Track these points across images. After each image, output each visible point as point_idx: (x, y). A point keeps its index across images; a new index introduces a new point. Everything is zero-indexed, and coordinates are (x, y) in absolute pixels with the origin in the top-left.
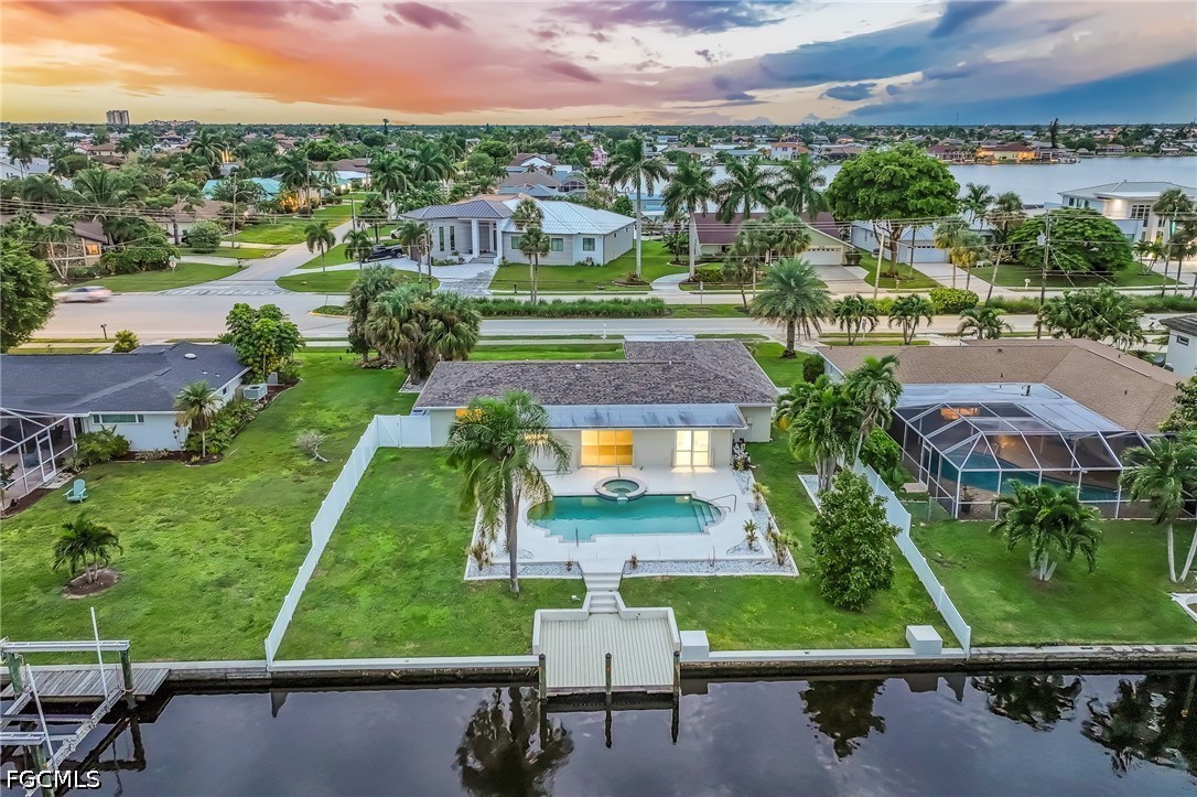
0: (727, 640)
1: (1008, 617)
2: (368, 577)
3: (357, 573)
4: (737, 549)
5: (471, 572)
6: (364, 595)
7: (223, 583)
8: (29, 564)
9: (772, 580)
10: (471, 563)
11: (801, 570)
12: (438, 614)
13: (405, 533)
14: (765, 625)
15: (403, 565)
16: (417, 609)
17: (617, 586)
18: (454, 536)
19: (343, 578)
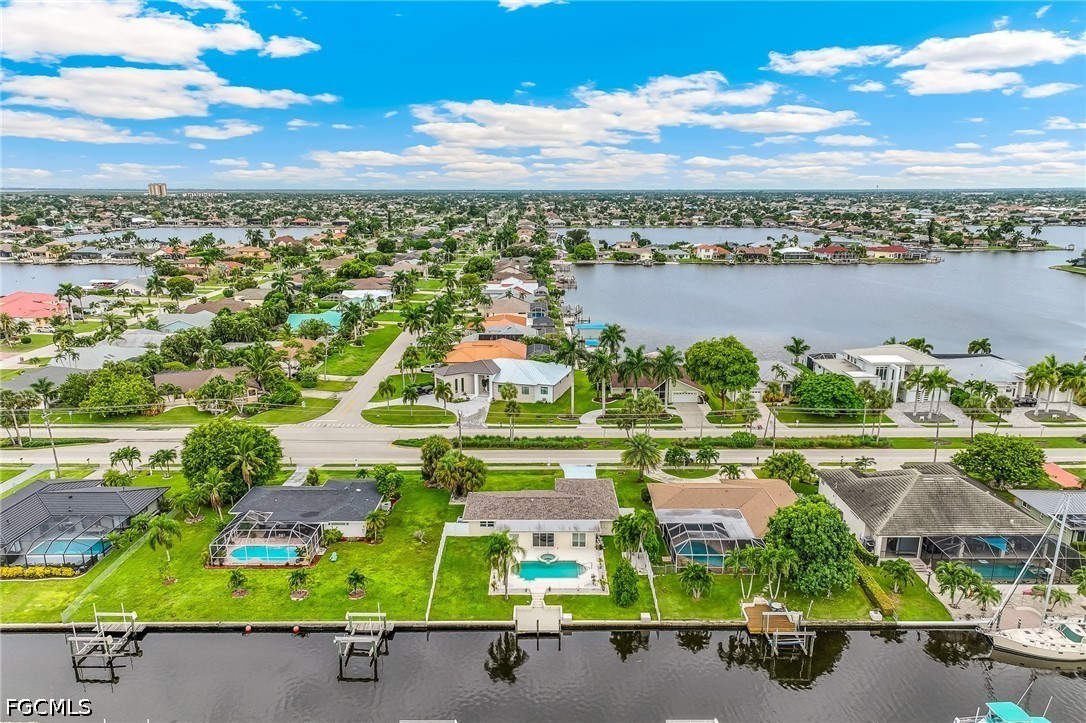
0: (579, 617)
1: (679, 611)
2: (454, 593)
3: (450, 592)
4: (589, 584)
5: (491, 592)
6: (453, 599)
7: (403, 595)
8: (333, 587)
9: (599, 596)
10: (491, 588)
11: (611, 593)
12: (480, 606)
13: (464, 577)
14: (593, 612)
15: (466, 589)
16: (473, 605)
17: (543, 598)
18: (484, 578)
19: (444, 594)
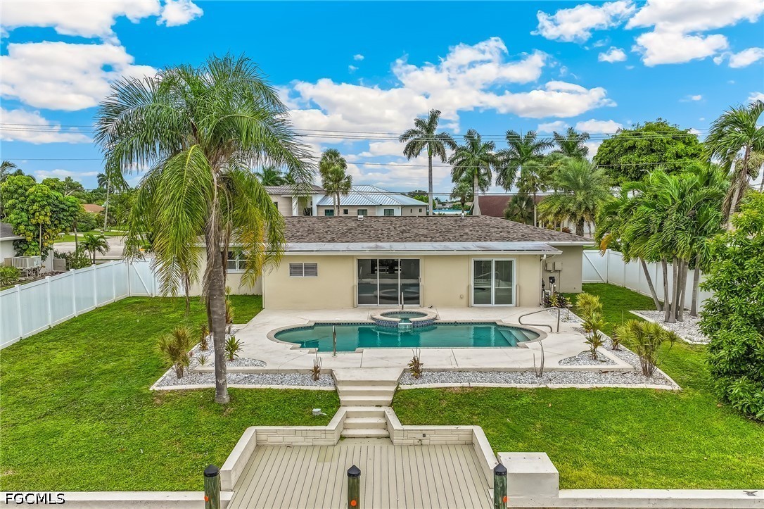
4: (573, 360)
9: (641, 393)
14: (651, 452)
17: (390, 398)
